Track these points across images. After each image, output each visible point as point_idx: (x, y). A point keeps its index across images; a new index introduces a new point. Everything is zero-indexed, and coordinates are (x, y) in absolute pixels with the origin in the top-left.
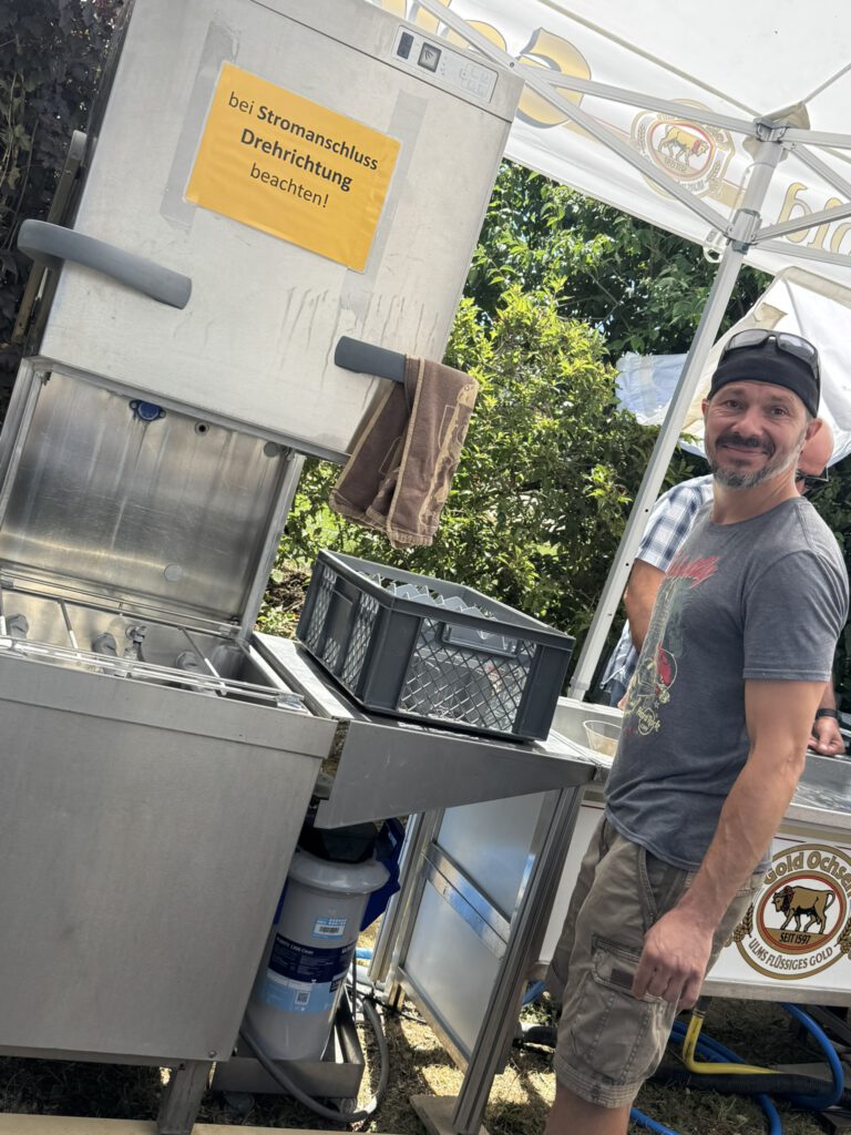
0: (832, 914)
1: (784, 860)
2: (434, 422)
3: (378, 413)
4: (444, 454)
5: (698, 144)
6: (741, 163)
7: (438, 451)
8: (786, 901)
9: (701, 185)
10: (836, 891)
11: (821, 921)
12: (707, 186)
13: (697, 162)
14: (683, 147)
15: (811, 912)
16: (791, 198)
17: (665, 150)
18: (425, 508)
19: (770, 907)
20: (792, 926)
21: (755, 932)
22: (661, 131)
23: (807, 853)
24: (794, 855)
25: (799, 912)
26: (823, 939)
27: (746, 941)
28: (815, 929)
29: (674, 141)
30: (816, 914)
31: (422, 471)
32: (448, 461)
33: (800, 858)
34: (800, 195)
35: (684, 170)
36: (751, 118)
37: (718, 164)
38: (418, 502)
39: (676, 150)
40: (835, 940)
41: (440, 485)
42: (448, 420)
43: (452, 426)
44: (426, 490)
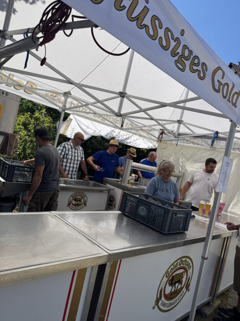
0: (82, 201)
1: (74, 194)
2: (12, 141)
3: (4, 140)
4: (14, 145)
5: (56, 96)
6: (63, 98)
7: (13, 145)
8: (75, 200)
9: (57, 102)
10: (83, 198)
11: (81, 202)
12: (58, 102)
13: (56, 98)
14: (54, 96)
15: (79, 201)
16: (71, 103)
17: (51, 97)
18: (12, 152)
19: (73, 201)
20: (77, 203)
21: (71, 204)
22: (50, 94)
23: (78, 193)
24: (76, 193)
25: (77, 201)
26: (81, 204)
27: (70, 206)
28: (80, 203)
29: (52, 95)
30: (80, 201)
31: (11, 148)
32: (15, 146)
33: (77, 194)
34: (73, 102)
35: (54, 100)
36: (63, 92)
37: (59, 98)
38: (11, 152)
39: (53, 97)
40: (83, 204)
41: (14, 149)
42: (14, 141)
43: (15, 141)
44: (12, 150)
